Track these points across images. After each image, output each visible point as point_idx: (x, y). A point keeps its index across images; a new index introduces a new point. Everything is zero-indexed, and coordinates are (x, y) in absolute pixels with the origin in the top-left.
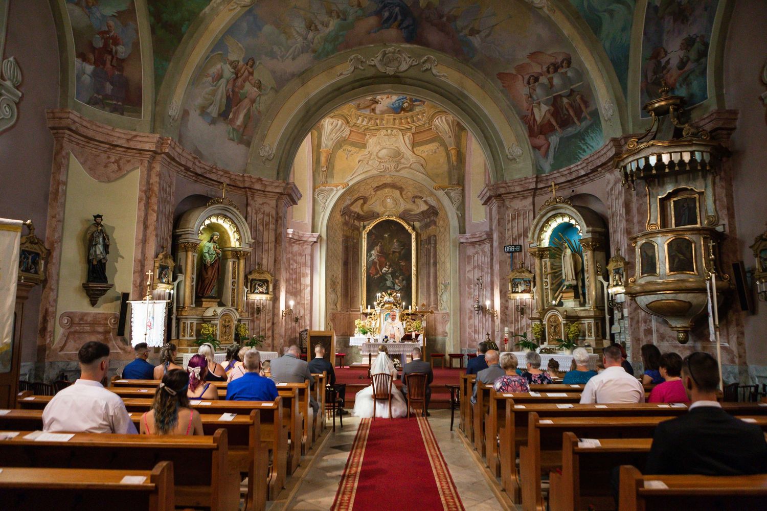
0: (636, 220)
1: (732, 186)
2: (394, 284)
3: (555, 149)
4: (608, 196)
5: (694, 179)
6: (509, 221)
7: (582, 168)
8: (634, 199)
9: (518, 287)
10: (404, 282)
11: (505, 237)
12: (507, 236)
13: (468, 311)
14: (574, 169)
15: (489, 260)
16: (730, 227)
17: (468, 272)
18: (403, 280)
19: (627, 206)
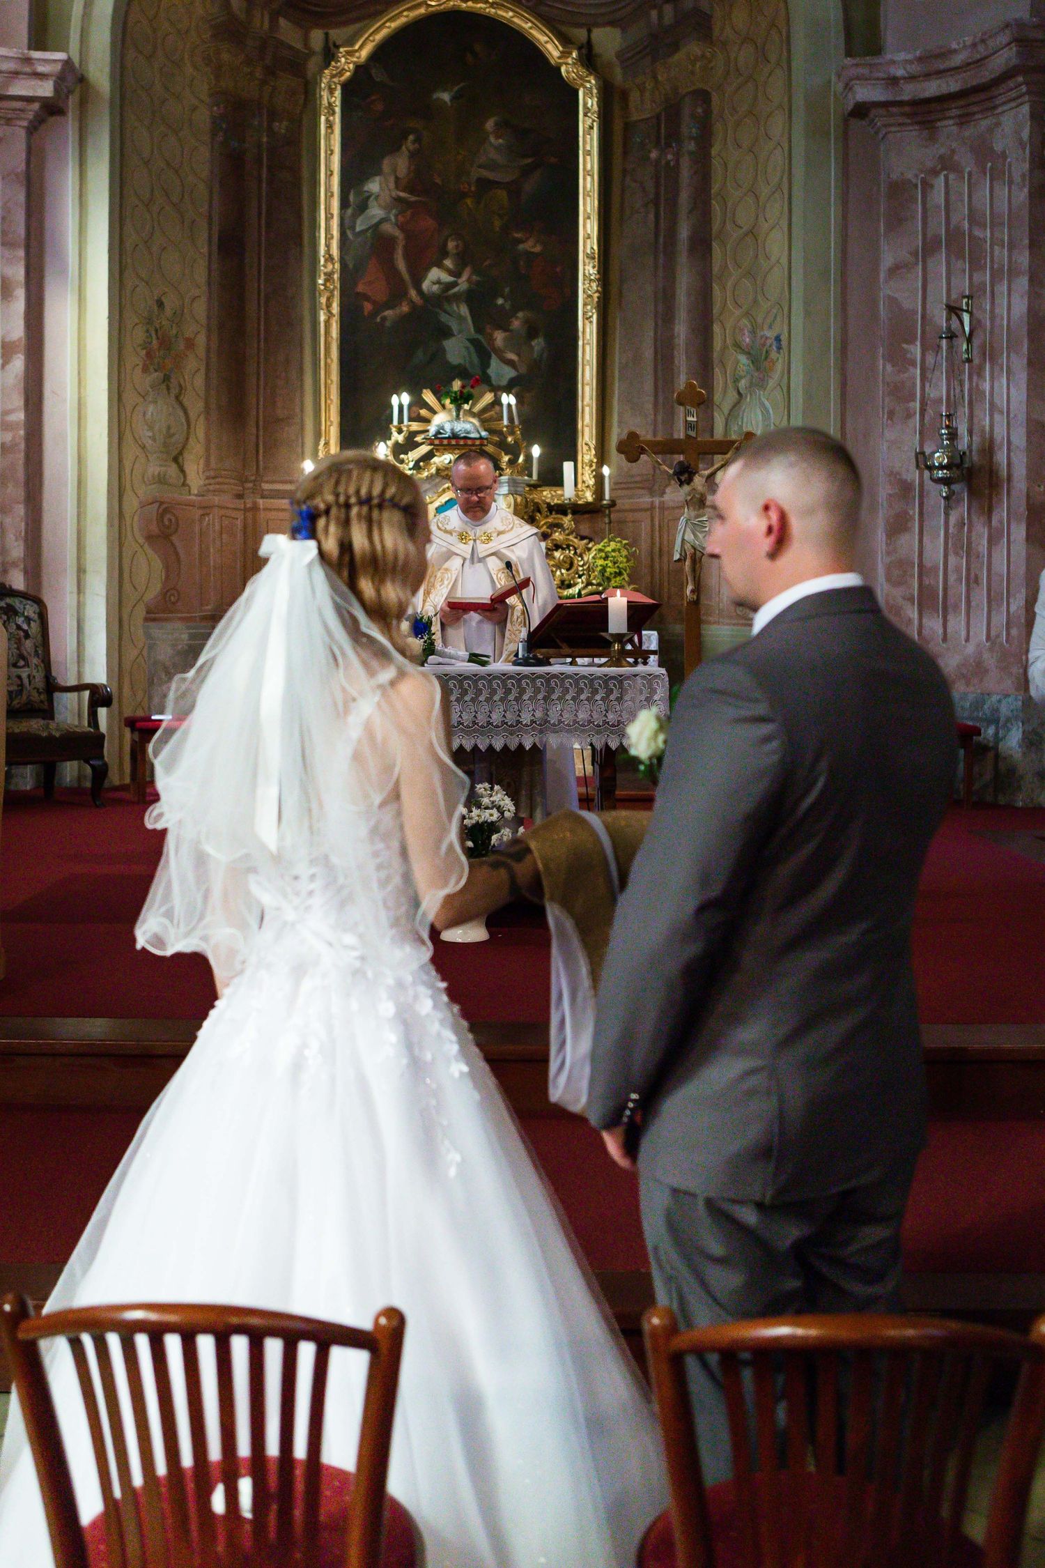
2: (484, 353)
10: (538, 344)
13: (884, 491)
17: (895, 270)
18: (532, 333)
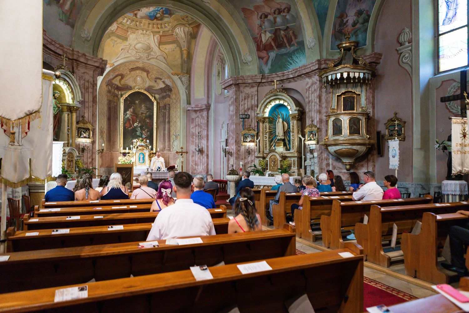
0: (324, 105)
1: (375, 92)
2: (142, 134)
3: (272, 60)
4: (307, 91)
5: (356, 87)
6: (243, 100)
7: (292, 74)
8: (324, 94)
9: (247, 139)
10: (149, 133)
11: (239, 110)
12: (241, 108)
13: (191, 152)
14: (286, 74)
15: (206, 121)
16: (373, 113)
17: (192, 128)
18: (148, 131)
19: (320, 97)
